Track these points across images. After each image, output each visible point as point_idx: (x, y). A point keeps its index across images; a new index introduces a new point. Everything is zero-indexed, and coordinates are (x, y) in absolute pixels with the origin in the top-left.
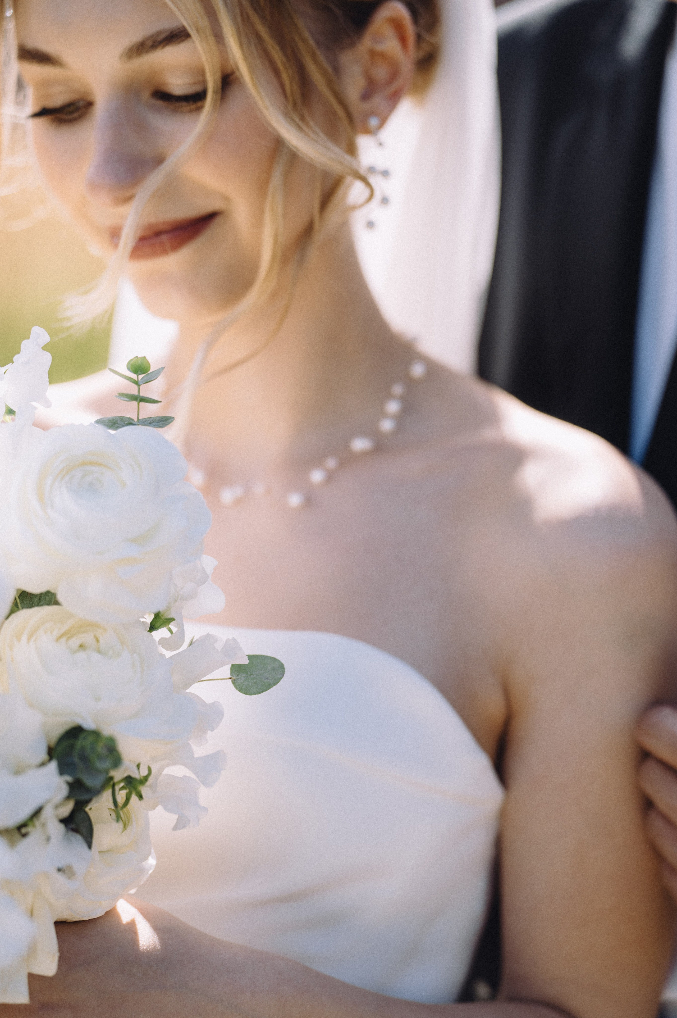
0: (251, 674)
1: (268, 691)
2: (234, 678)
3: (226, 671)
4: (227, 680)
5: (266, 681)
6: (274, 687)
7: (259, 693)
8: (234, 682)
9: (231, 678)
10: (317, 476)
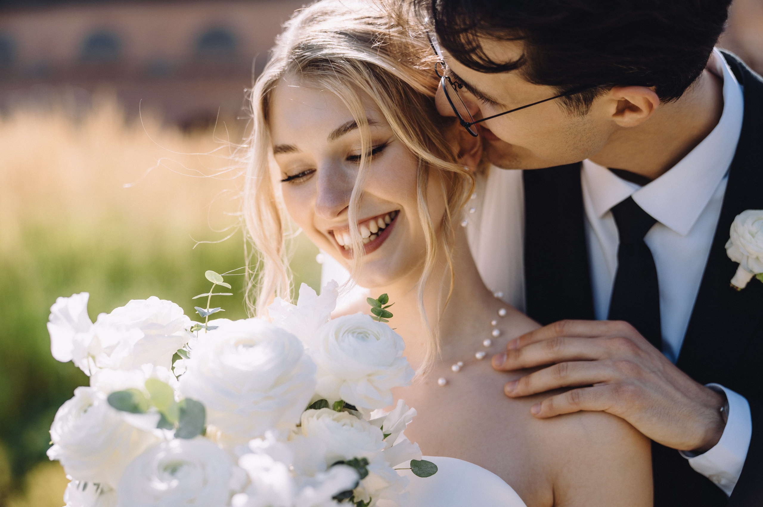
0: (421, 468)
1: (430, 476)
2: (413, 468)
3: (408, 464)
4: (409, 469)
5: (429, 472)
6: (433, 475)
7: (426, 477)
8: (412, 470)
9: (411, 468)
10: (455, 368)
